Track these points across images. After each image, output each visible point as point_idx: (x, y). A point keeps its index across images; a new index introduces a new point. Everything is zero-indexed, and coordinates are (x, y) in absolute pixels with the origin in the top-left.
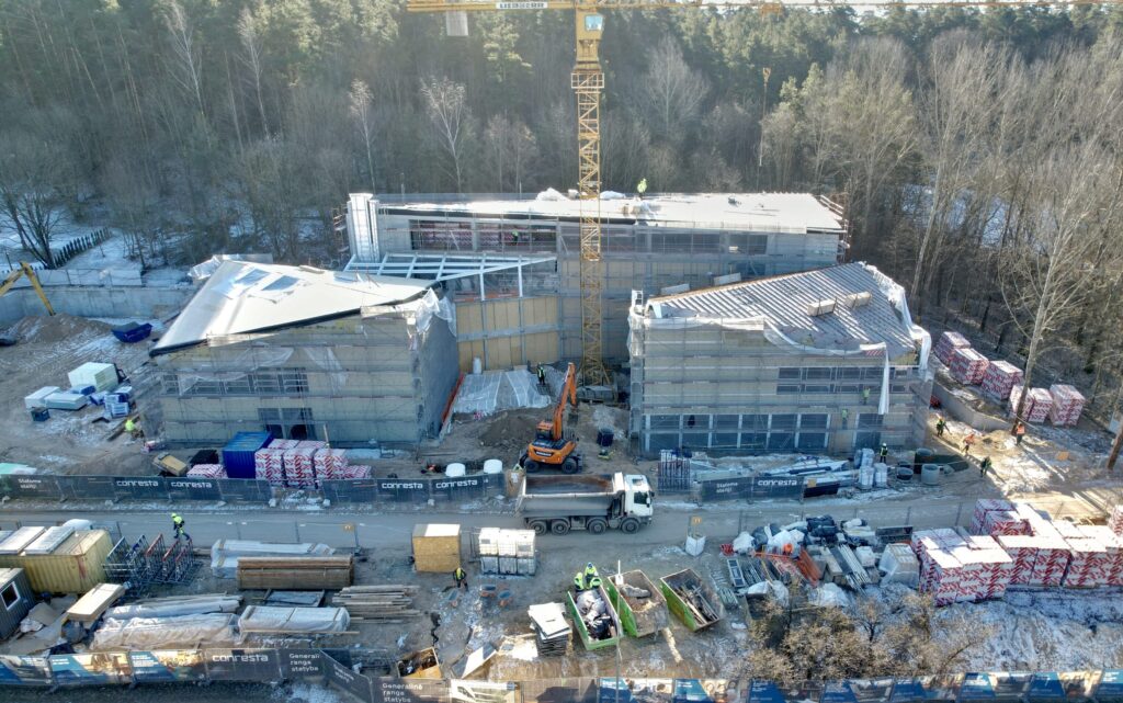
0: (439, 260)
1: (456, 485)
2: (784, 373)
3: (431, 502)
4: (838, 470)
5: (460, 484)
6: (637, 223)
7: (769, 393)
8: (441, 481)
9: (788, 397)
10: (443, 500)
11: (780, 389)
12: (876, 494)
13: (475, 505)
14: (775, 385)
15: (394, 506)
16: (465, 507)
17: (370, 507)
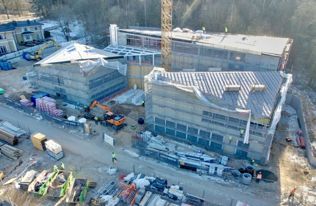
0: (131, 49)
1: (70, 123)
2: (205, 113)
3: (63, 127)
4: (207, 162)
5: (71, 123)
6: (192, 43)
7: (198, 120)
8: (65, 121)
9: (205, 124)
10: (67, 127)
11: (203, 120)
12: (212, 178)
13: (74, 131)
14: (201, 118)
15: (55, 125)
16: (71, 131)
17: (50, 123)
